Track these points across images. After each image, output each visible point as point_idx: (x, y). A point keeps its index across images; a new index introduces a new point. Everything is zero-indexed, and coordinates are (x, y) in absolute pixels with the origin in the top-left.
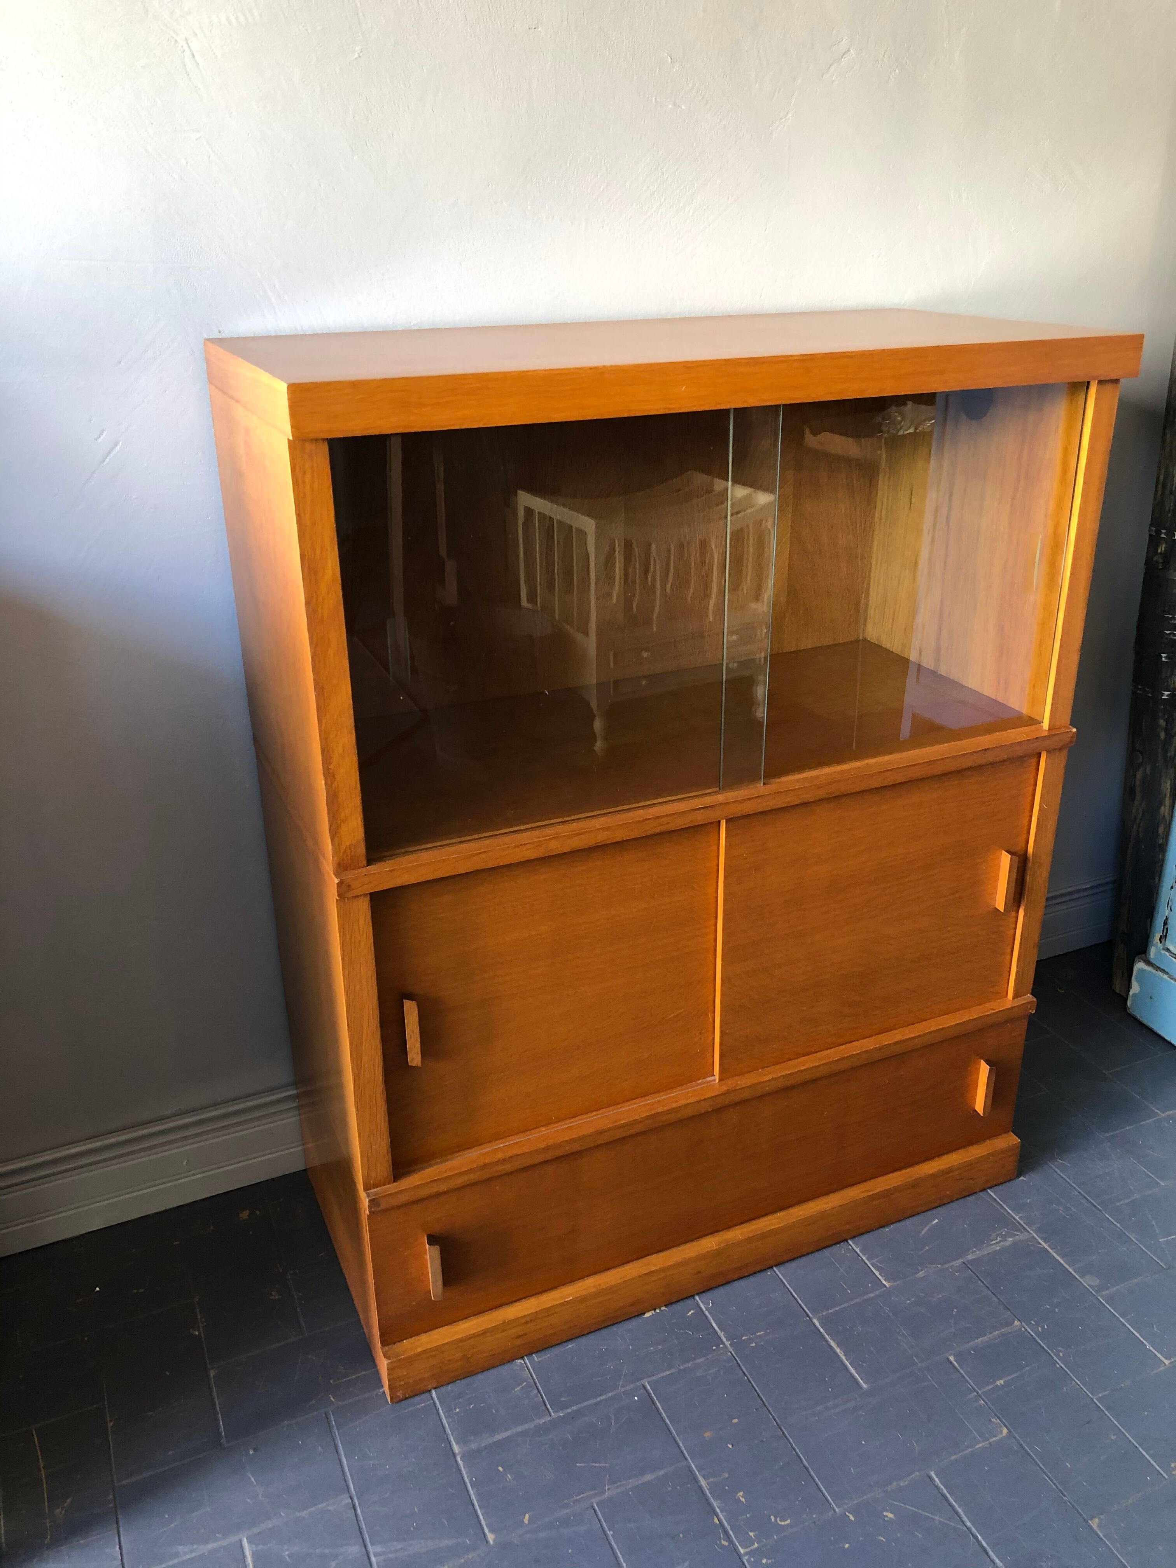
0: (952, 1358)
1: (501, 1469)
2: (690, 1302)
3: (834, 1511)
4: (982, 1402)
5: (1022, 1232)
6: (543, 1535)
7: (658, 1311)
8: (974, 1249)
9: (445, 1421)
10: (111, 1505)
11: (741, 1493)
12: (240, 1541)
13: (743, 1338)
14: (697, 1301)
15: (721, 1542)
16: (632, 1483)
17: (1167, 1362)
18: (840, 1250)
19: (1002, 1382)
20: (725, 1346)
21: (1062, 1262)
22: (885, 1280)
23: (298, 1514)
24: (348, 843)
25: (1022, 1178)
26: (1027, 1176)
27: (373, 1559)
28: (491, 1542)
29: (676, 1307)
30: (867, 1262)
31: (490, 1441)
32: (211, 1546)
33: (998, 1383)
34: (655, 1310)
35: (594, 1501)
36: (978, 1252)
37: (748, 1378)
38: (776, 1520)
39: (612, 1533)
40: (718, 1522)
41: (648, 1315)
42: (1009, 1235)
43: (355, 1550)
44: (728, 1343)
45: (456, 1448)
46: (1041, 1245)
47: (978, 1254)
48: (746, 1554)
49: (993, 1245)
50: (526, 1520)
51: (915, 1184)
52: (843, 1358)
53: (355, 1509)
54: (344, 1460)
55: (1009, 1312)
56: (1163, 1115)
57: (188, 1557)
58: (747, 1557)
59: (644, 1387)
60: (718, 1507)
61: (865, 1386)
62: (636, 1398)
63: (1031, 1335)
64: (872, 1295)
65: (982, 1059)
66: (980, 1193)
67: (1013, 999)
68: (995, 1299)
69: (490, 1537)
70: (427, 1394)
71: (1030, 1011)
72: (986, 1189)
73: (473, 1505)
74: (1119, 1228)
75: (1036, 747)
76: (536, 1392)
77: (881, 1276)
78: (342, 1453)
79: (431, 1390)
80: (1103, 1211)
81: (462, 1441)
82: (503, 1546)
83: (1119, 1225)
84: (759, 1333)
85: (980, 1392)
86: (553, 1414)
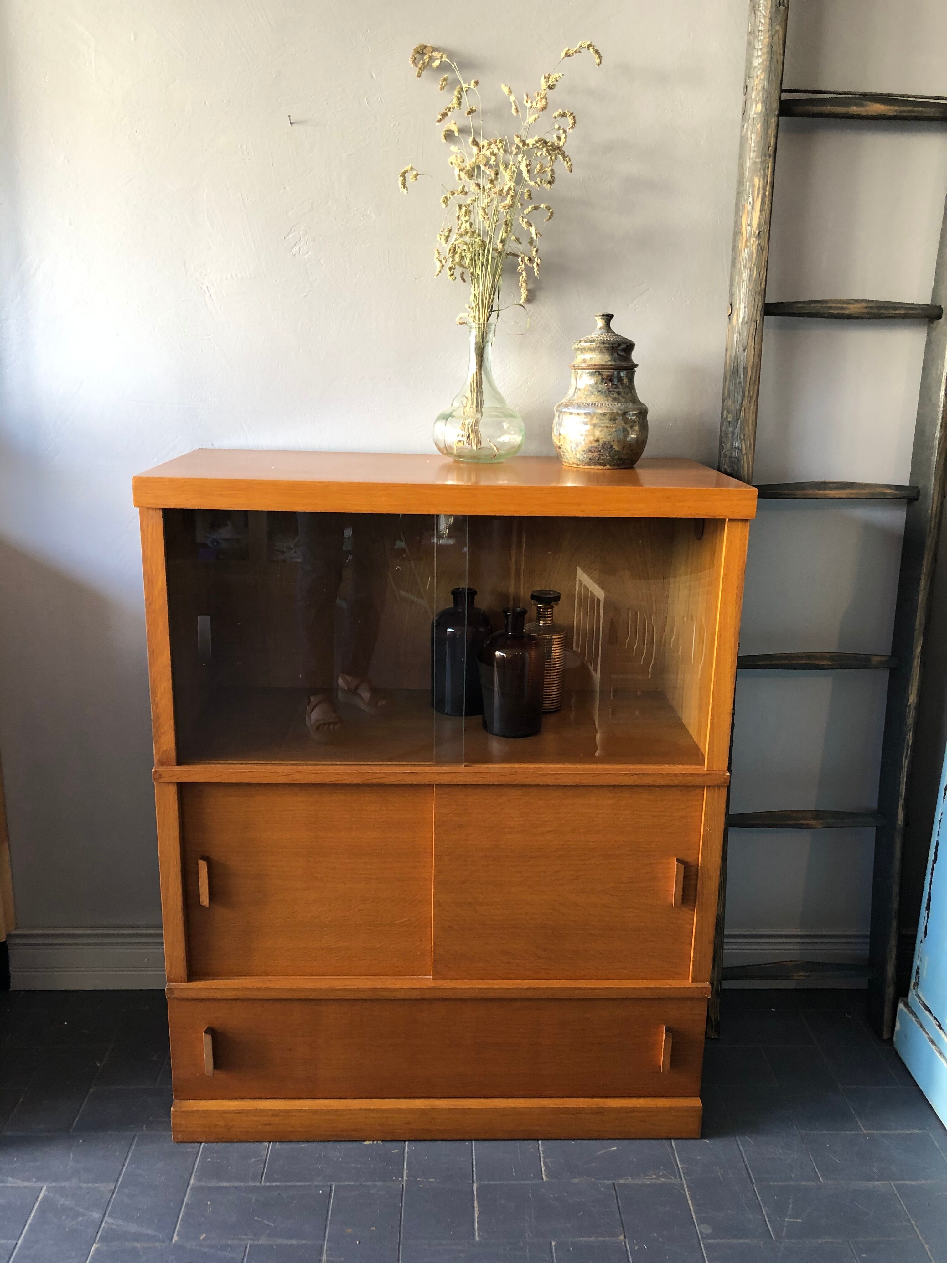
0: (553, 1244)
1: (209, 1203)
2: (400, 1144)
5: (675, 1177)
6: (205, 1250)
7: (375, 1142)
8: (629, 1177)
9: (197, 1163)
12: (42, 1187)
13: (418, 1179)
14: (405, 1145)
16: (281, 1241)
18: (530, 1145)
20: (402, 1181)
21: (692, 1208)
22: (546, 1176)
23: (82, 1185)
24: (165, 749)
26: (712, 1141)
27: (103, 1225)
28: (174, 1241)
29: (388, 1145)
30: (542, 1159)
31: (215, 1184)
32: (26, 1184)
34: (373, 1141)
35: (249, 1243)
36: (631, 1180)
37: (402, 1205)
41: (366, 1143)
42: (664, 1176)
43: (96, 1215)
44: (405, 1178)
45: (192, 1182)
46: (684, 1191)
47: (629, 1181)
49: (646, 1179)
50: (201, 1238)
51: (600, 1112)
52: (476, 1215)
53: (113, 1194)
54: (126, 1164)
55: (621, 1229)
56: (865, 1131)
57: (11, 1185)
59: (331, 1186)
61: (477, 1239)
62: (321, 1192)
63: (627, 1250)
64: (529, 1182)
65: (664, 1024)
66: (664, 1140)
67: (692, 982)
68: (618, 1216)
69: (175, 1238)
70: (198, 1145)
71: (706, 995)
72: (670, 1139)
73: (179, 1217)
74: (758, 1200)
75: (698, 781)
76: (262, 1166)
77: (545, 1172)
78: (128, 1160)
79: (201, 1143)
80: (755, 1185)
81: (199, 1179)
82: (179, 1247)
83: (759, 1198)
84: (431, 1180)
86: (263, 1183)
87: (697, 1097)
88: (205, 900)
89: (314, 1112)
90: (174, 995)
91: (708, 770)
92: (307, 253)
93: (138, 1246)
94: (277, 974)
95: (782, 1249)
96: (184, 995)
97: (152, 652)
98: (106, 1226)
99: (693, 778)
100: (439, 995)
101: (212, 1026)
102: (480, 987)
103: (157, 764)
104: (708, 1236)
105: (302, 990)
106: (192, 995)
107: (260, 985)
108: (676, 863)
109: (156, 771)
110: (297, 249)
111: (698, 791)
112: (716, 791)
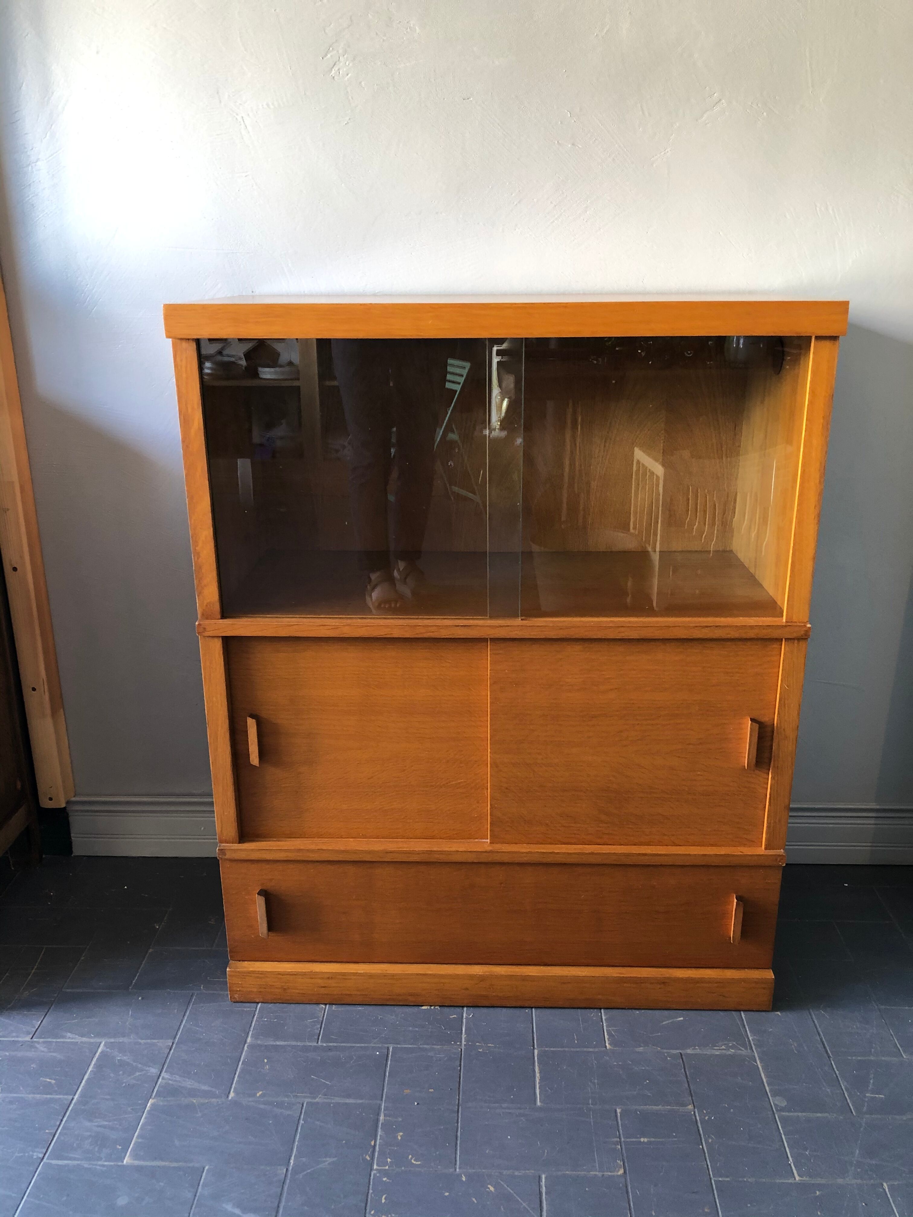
0: (619, 1111)
1: (266, 1061)
2: (458, 1010)
3: (455, 1170)
4: (619, 1147)
5: (746, 1049)
6: (262, 1106)
7: (432, 1008)
8: (697, 1047)
9: (254, 1023)
10: (53, 999)
11: (401, 1134)
12: (101, 1043)
13: (477, 1044)
14: (464, 1011)
15: (366, 1155)
16: (337, 1100)
17: (797, 1178)
18: (592, 1013)
19: (646, 1140)
20: (461, 1045)
21: (765, 1080)
22: (609, 1044)
23: (140, 1041)
24: (208, 602)
26: (784, 1013)
27: (160, 1080)
28: (230, 1098)
29: (446, 1010)
30: (605, 1028)
31: (272, 1043)
32: (84, 1039)
33: (642, 1140)
34: (431, 1006)
35: (306, 1101)
36: (698, 1050)
37: (460, 1069)
38: (411, 1159)
39: (303, 1122)
40: (373, 1144)
41: (424, 1008)
42: (733, 1047)
43: (154, 1071)
44: (464, 1043)
45: (249, 1040)
46: (757, 1063)
47: (698, 1051)
48: (377, 1170)
49: (715, 1049)
50: (258, 1095)
51: (666, 981)
52: (537, 1081)
53: (170, 1050)
54: (184, 1022)
55: (690, 1098)
57: (69, 1040)
58: (375, 1172)
59: (388, 1049)
60: (380, 1136)
61: (539, 1103)
62: (378, 1053)
63: (696, 1119)
64: (591, 1050)
65: (735, 893)
66: (733, 1012)
67: (766, 849)
68: (687, 1085)
69: (232, 1095)
70: (255, 1004)
71: (780, 863)
72: (740, 1011)
73: (235, 1074)
74: (836, 1074)
75: (776, 634)
76: (319, 1026)
77: (608, 1040)
78: (186, 1018)
79: (258, 1003)
80: (831, 1059)
81: (256, 1037)
82: (235, 1103)
83: (837, 1072)
84: (490, 1045)
85: (623, 1139)
86: (319, 1043)
87: (768, 968)
88: (254, 759)
89: (371, 976)
90: (225, 855)
91: (786, 622)
92: (347, 75)
93: (195, 1101)
94: (331, 836)
95: (864, 1125)
96: (236, 856)
97: (191, 498)
98: (164, 1081)
99: (770, 630)
100: (497, 858)
101: (265, 888)
102: (539, 851)
103: (201, 617)
104: (782, 1109)
105: (355, 852)
106: (243, 856)
107: (313, 847)
108: (750, 722)
109: (199, 625)
110: (337, 69)
111: (776, 646)
112: (796, 645)
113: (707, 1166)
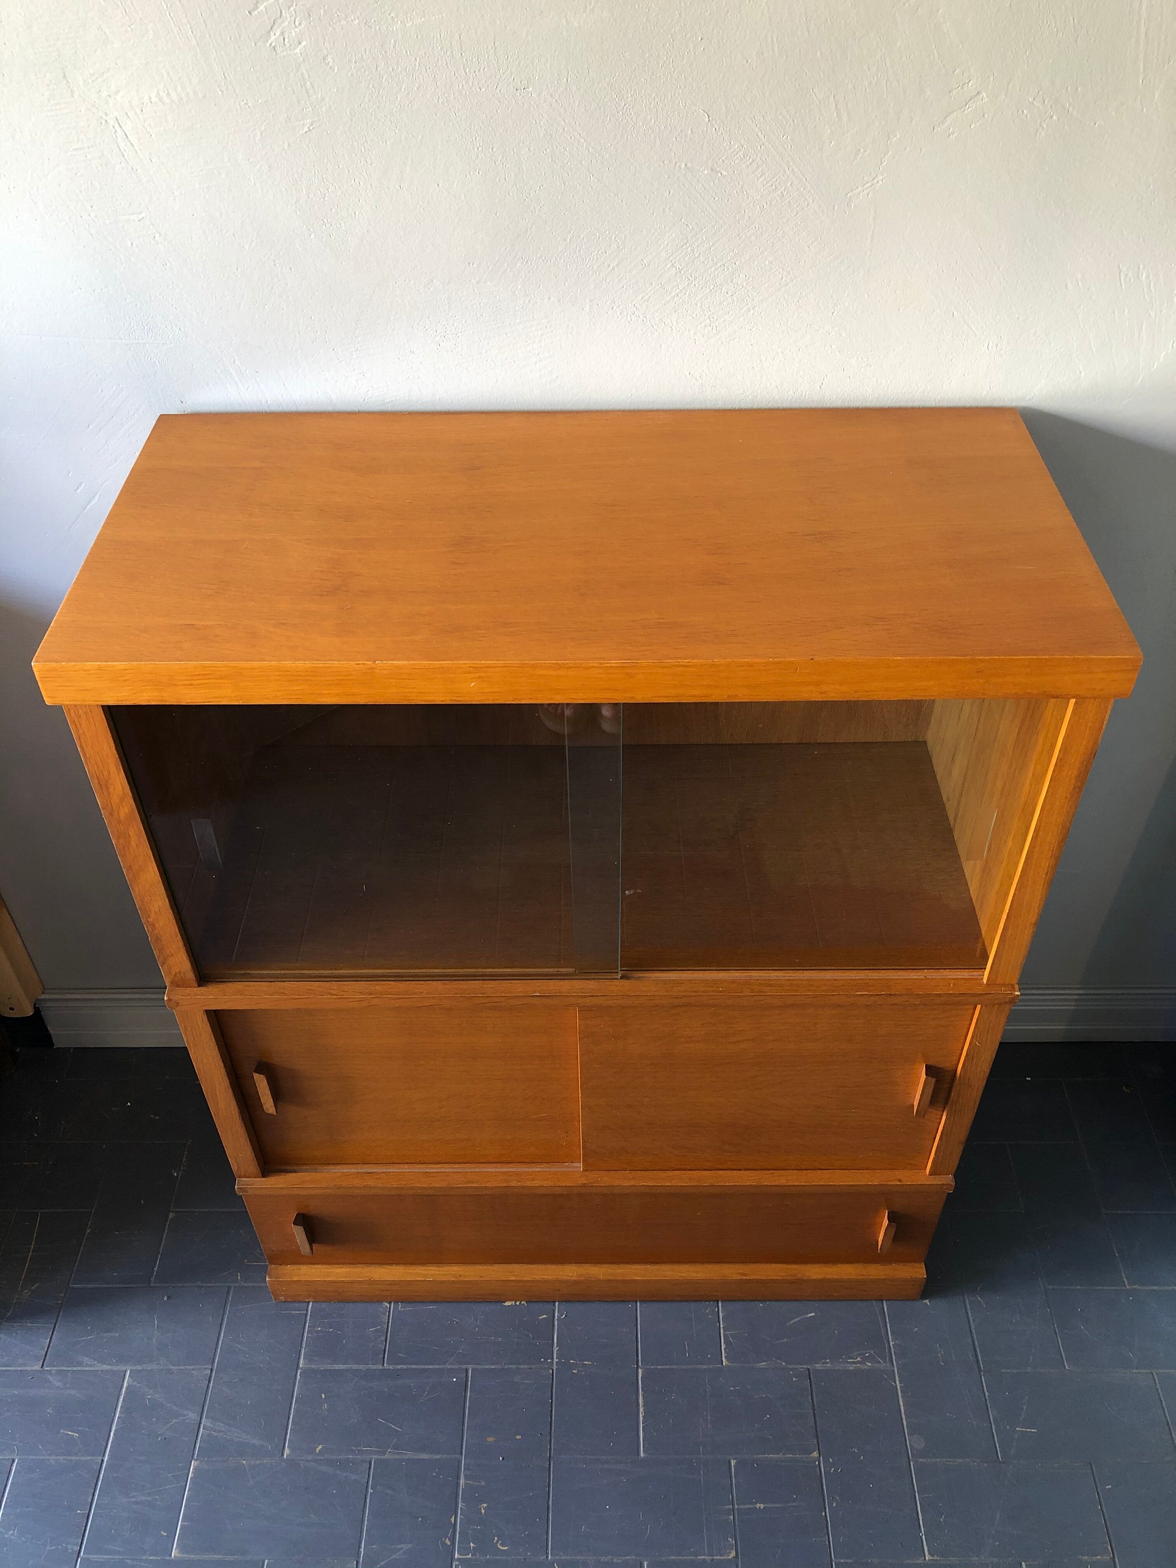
0: (733, 1463)
1: (323, 1396)
2: (549, 1305)
3: (547, 1557)
4: (732, 1517)
5: (885, 1360)
6: (323, 1468)
7: (518, 1303)
8: (828, 1360)
9: (306, 1335)
10: (60, 1302)
11: (485, 1505)
12: (126, 1371)
13: (571, 1361)
14: (555, 1308)
15: (445, 1539)
16: (410, 1455)
17: (928, 1557)
18: (707, 1308)
19: (762, 1506)
20: (552, 1363)
21: (902, 1410)
22: (726, 1357)
23: (172, 1367)
24: (177, 971)
25: (927, 1301)
26: (931, 1300)
27: (202, 1430)
28: (285, 1456)
29: (536, 1307)
30: (722, 1332)
31: (329, 1367)
32: (105, 1367)
33: (758, 1506)
34: (516, 1300)
35: (374, 1458)
36: (829, 1365)
37: (552, 1401)
38: (497, 1542)
39: (372, 1491)
40: (453, 1522)
41: (507, 1304)
42: (871, 1358)
43: (193, 1416)
44: (555, 1360)
45: (302, 1363)
46: (895, 1383)
48: (458, 1559)
49: (849, 1362)
50: (317, 1450)
52: (641, 1419)
53: (209, 1382)
54: (222, 1335)
55: (816, 1440)
56: (1128, 1287)
57: (87, 1369)
58: (457, 1563)
59: (467, 1370)
60: (461, 1509)
61: (642, 1454)
62: (455, 1380)
63: (821, 1473)
64: (706, 1367)
65: (888, 1209)
66: (874, 1302)
67: (930, 1174)
68: (813, 1420)
69: (287, 1451)
70: (305, 1304)
71: (947, 1191)
72: (882, 1300)
73: (289, 1418)
74: (985, 1396)
76: (383, 1338)
77: (725, 1352)
78: (223, 1328)
79: (308, 1302)
80: (982, 1373)
81: (308, 1357)
82: (292, 1463)
83: (987, 1394)
84: (587, 1362)
85: (736, 1507)
86: (385, 1365)
87: (922, 1265)
88: (269, 1108)
89: (442, 1283)
90: (247, 1190)
91: (987, 985)
92: (300, 43)
93: (245, 1462)
94: (379, 1162)
95: (1009, 1475)
96: (262, 1187)
98: (206, 1433)
100: (592, 1191)
101: (301, 1212)
103: (171, 987)
104: (920, 1454)
106: (269, 1192)
108: (925, 1071)
109: (169, 1000)
110: (278, 34)
112: (995, 1009)
113: (829, 1542)
